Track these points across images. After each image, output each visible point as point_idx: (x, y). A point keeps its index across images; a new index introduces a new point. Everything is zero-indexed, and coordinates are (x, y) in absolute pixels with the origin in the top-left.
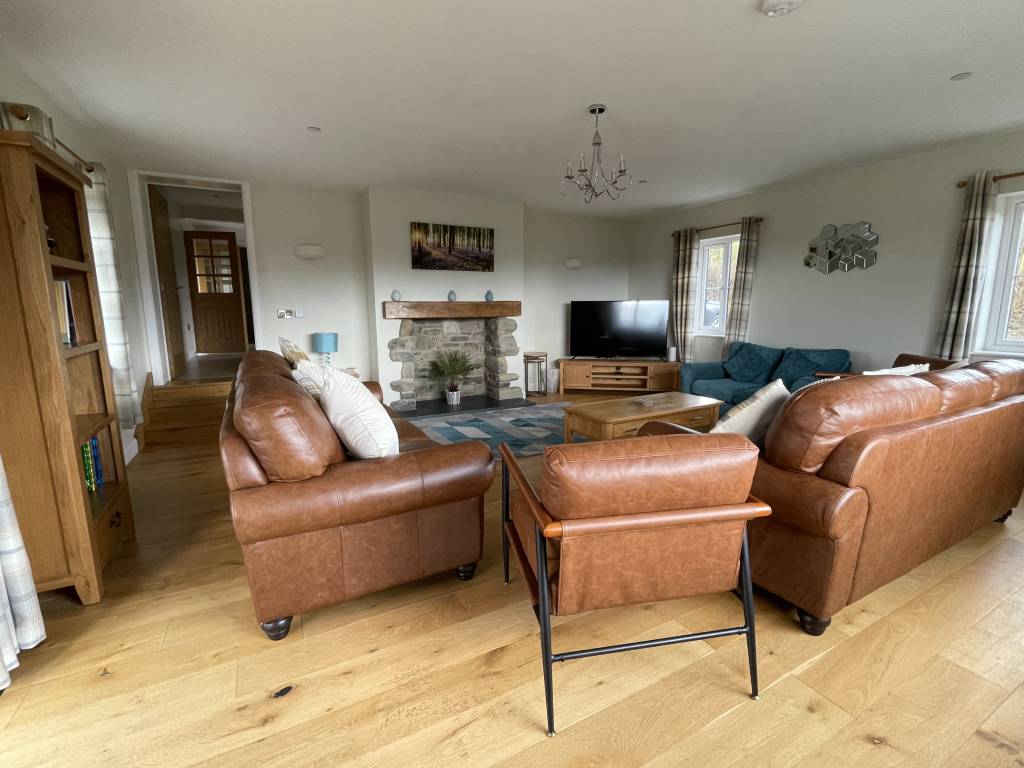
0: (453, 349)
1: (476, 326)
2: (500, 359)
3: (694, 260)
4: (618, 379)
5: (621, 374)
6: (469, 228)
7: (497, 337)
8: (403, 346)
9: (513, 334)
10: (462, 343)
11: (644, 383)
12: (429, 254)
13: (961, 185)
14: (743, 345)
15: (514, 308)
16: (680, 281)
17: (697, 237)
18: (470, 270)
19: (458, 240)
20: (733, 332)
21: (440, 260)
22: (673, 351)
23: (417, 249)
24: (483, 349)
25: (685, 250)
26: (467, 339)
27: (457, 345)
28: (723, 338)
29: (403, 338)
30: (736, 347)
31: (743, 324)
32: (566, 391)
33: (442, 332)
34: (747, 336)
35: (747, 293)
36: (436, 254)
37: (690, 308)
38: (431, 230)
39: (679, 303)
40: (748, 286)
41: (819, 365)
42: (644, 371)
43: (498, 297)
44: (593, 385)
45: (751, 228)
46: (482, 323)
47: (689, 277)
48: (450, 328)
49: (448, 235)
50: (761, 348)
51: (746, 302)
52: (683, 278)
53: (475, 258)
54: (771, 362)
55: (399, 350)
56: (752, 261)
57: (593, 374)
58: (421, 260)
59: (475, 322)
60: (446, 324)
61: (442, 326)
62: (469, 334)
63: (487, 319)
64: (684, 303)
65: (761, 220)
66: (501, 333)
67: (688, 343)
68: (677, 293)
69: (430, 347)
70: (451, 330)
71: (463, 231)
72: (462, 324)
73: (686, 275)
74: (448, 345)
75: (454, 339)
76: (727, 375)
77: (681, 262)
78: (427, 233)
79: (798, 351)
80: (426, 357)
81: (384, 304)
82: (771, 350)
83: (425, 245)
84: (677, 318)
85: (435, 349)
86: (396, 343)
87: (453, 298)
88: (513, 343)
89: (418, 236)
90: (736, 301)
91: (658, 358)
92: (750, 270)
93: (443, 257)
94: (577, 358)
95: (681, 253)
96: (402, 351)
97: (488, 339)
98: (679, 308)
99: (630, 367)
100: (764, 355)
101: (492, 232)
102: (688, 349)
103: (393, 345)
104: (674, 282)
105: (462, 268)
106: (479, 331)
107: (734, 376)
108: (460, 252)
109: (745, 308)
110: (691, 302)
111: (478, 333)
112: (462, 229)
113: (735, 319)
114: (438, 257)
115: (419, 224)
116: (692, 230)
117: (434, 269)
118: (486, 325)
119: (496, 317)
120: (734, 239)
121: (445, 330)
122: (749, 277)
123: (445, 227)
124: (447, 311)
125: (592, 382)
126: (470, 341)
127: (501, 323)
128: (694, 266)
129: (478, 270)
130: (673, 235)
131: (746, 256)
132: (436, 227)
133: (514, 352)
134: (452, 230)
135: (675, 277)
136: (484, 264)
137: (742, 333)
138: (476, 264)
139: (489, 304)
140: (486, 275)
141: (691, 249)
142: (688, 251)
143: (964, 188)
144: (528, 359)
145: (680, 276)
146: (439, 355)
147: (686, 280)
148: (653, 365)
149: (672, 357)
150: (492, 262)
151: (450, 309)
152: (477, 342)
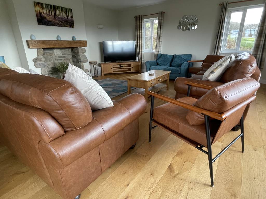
0: (59, 61)
1: (68, 52)
2: (81, 64)
3: (143, 26)
4: (120, 69)
5: (122, 67)
6: (62, 7)
7: (79, 56)
8: (40, 61)
9: (85, 54)
10: (63, 59)
11: (130, 69)
12: (46, 18)
13: (220, 5)
14: (161, 55)
15: (84, 44)
16: (138, 34)
17: (143, 18)
18: (64, 27)
19: (57, 13)
20: (157, 50)
21: (51, 21)
22: (137, 58)
23: (39, 15)
24: (72, 61)
25: (139, 23)
26: (65, 57)
27: (61, 60)
28: (154, 53)
29: (39, 57)
30: (159, 55)
31: (160, 48)
32: (105, 75)
33: (54, 55)
34: (161, 52)
35: (161, 37)
36: (48, 18)
37: (142, 43)
38: (44, 6)
39: (138, 42)
40: (161, 35)
41: (185, 59)
42: (129, 65)
43: (77, 39)
44: (114, 72)
45: (161, 15)
46: (70, 50)
47: (141, 32)
48: (57, 52)
49: (53, 10)
50: (167, 55)
51: (161, 41)
52: (139, 33)
53: (66, 21)
54: (170, 59)
55: (39, 62)
56: (162, 27)
57: (113, 68)
58: (42, 21)
59: (67, 50)
60: (55, 51)
61: (53, 52)
62: (66, 55)
63: (72, 48)
64: (140, 41)
65: (164, 13)
66: (80, 53)
67: (143, 55)
68: (138, 38)
69: (50, 61)
70: (58, 53)
71: (59, 9)
72: (62, 51)
73: (140, 32)
74: (57, 60)
75: (60, 57)
76: (158, 64)
77: (138, 27)
78: (43, 8)
79: (178, 55)
80: (50, 65)
81: (27, 41)
82: (170, 56)
83: (42, 14)
84: (138, 47)
85: (52, 62)
86: (37, 59)
87: (59, 39)
88: (85, 57)
89: (38, 9)
90: (158, 40)
91: (133, 61)
92: (162, 30)
93: (52, 20)
94: (107, 62)
95: (138, 24)
96: (40, 63)
97: (74, 56)
98: (139, 43)
99: (125, 64)
100: (168, 57)
101: (71, 10)
102: (143, 57)
103: (35, 60)
104: (136, 34)
105: (61, 26)
106: (69, 53)
107: (161, 64)
108: (59, 18)
109: (161, 42)
110: (142, 41)
111: (69, 55)
112: (58, 7)
113: (158, 46)
114: (49, 20)
115: (38, 3)
116: (141, 15)
117: (49, 25)
118: (72, 51)
119: (77, 47)
120: (156, 19)
121: (55, 54)
122: (161, 32)
123: (51, 6)
125: (113, 70)
126: (66, 58)
127: (80, 50)
128: (143, 28)
129: (68, 27)
130: (135, 17)
131: (160, 25)
132: (47, 5)
133: (86, 61)
134: (54, 8)
135: (136, 32)
136: (70, 24)
137: (160, 51)
138: (67, 24)
139: (74, 42)
140: (71, 29)
141: (141, 22)
142: (140, 23)
143: (221, 5)
144: (91, 64)
145: (138, 32)
146: (54, 64)
147: (140, 33)
148: (132, 63)
149: (137, 60)
150: (73, 24)
152: (69, 58)
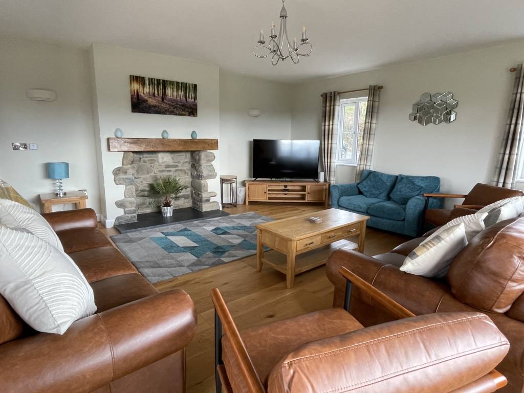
0: (166, 174)
1: (184, 157)
2: (202, 182)
3: (336, 113)
4: (285, 194)
5: (288, 190)
6: (178, 83)
7: (200, 166)
8: (125, 173)
9: (212, 163)
10: (173, 169)
11: (303, 197)
12: (147, 101)
13: (513, 70)
14: (370, 173)
15: (213, 144)
16: (327, 127)
17: (338, 97)
18: (179, 115)
19: (169, 92)
20: (362, 163)
21: (155, 106)
22: (322, 175)
23: (135, 96)
24: (190, 174)
25: (330, 106)
26: (177, 166)
27: (170, 171)
28: (355, 167)
29: (124, 166)
30: (366, 173)
31: (369, 157)
32: (251, 203)
33: (158, 162)
34: (372, 166)
35: (372, 136)
36: (151, 101)
37: (334, 146)
38: (147, 82)
39: (326, 142)
40: (373, 132)
41: (422, 187)
42: (304, 189)
43: (200, 136)
44: (269, 198)
45: (375, 92)
46: (188, 155)
47: (333, 125)
48: (164, 159)
49: (161, 87)
50: (382, 174)
51: (371, 143)
52: (329, 125)
53: (183, 106)
54: (389, 184)
55: (122, 176)
56: (375, 115)
57: (269, 190)
58: (139, 105)
59: (184, 154)
60: (160, 155)
61: (157, 157)
62: (179, 163)
63: (192, 152)
64: (330, 142)
65: (380, 88)
66: (203, 162)
67: (332, 170)
68: (325, 135)
69: (148, 173)
70: (165, 160)
71: (173, 85)
72: (172, 155)
73: (331, 123)
74: (162, 171)
75: (167, 167)
76: (360, 193)
77: (328, 114)
78: (143, 84)
79: (407, 177)
80: (144, 181)
81: (108, 140)
82: (389, 176)
83: (142, 94)
84: (325, 152)
85: (152, 174)
86: (119, 170)
87: (165, 135)
88: (212, 169)
89: (136, 86)
90: (365, 142)
91: (312, 180)
92: (374, 121)
93: (158, 104)
94: (258, 179)
95: (328, 108)
96: (125, 177)
97: (193, 166)
98: (326, 146)
99: (294, 185)
100: (384, 179)
101: (195, 86)
102: (332, 174)
103: (117, 172)
104: (323, 127)
105: (172, 113)
106: (186, 160)
107: (365, 193)
108: (170, 100)
109: (371, 147)
110: (334, 142)
111: (186, 162)
112: (172, 83)
113: (365, 154)
114: (152, 104)
115: (137, 77)
116: (334, 92)
117: (150, 113)
118: (192, 155)
119: (199, 151)
120: (363, 100)
121: (160, 161)
122: (374, 126)
123: (158, 81)
124: (161, 146)
125: (268, 196)
126: (180, 168)
127: (203, 155)
128: (336, 117)
129: (185, 115)
130: (322, 96)
131: (371, 111)
132: (151, 81)
133: (213, 176)
134: (165, 84)
135: (323, 124)
136: (190, 110)
137: (368, 164)
138: (183, 110)
139: (193, 141)
140: (191, 118)
141: (334, 105)
142: (332, 107)
143: (515, 72)
144: (223, 181)
145: (327, 123)
146: (156, 179)
147: (331, 126)
148: (310, 185)
149: (322, 179)
150: (196, 110)
151: (163, 144)
152: (185, 168)
